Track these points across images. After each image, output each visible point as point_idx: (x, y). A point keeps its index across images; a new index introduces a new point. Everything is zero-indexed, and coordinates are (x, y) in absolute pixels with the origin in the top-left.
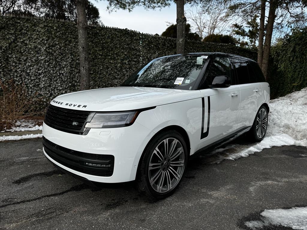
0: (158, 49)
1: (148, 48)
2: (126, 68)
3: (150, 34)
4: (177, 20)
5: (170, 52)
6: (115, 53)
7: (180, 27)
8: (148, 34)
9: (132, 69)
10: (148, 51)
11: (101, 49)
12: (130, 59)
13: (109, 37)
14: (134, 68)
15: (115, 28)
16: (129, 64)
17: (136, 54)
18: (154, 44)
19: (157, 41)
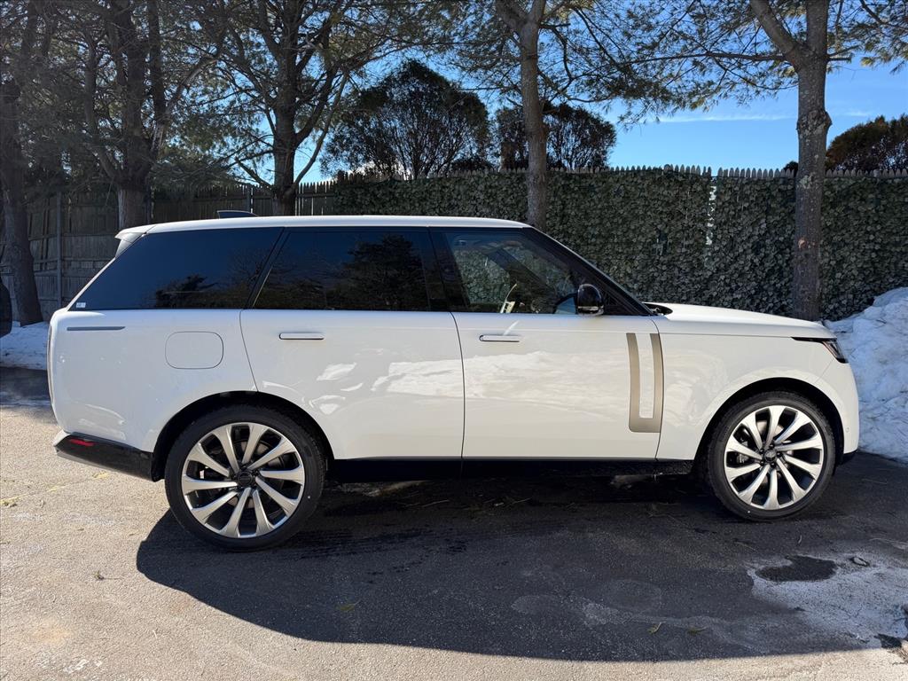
0: (769, 212)
1: (732, 212)
2: (658, 263)
6: (633, 227)
11: (597, 221)
13: (618, 192)
14: (683, 262)
15: (639, 167)
17: (691, 227)
19: (766, 191)
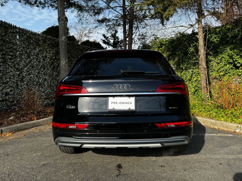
0: (39, 45)
1: (27, 43)
3: (28, 30)
4: (59, 19)
5: (51, 50)
7: (62, 25)
8: (26, 29)
9: (7, 64)
10: (27, 46)
12: (4, 52)
14: (10, 62)
16: (4, 58)
17: (12, 47)
18: (34, 39)
19: (37, 38)
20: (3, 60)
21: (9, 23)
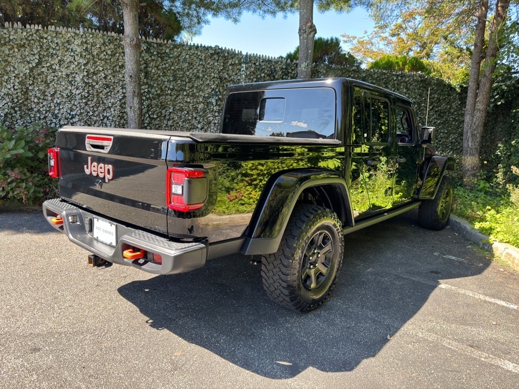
1: (255, 79)
7: (304, 43)
11: (171, 79)
12: (220, 97)
13: (185, 59)
16: (219, 105)
19: (273, 67)
20: (218, 108)
21: (232, 49)
